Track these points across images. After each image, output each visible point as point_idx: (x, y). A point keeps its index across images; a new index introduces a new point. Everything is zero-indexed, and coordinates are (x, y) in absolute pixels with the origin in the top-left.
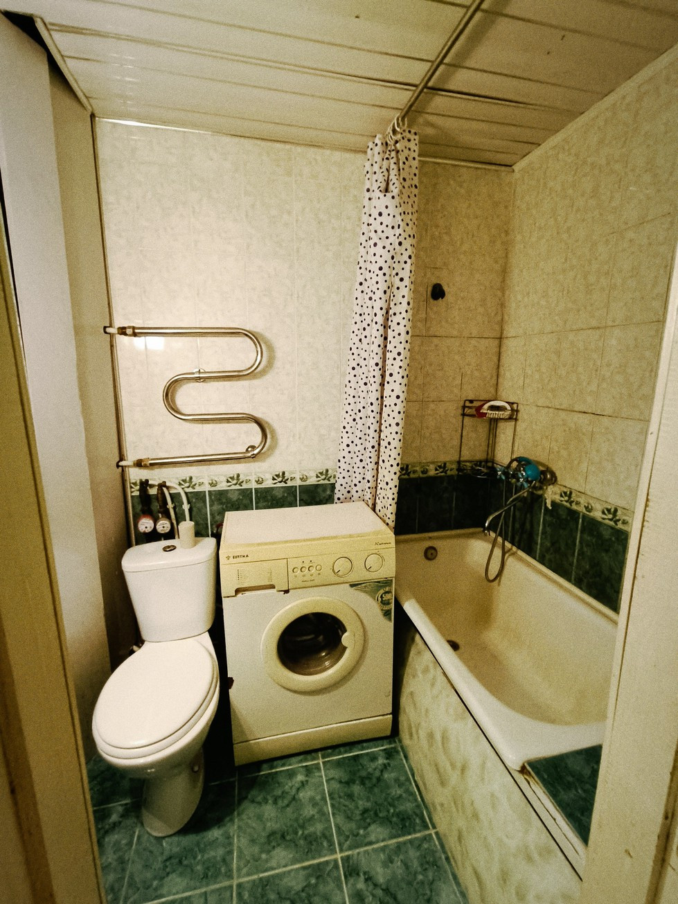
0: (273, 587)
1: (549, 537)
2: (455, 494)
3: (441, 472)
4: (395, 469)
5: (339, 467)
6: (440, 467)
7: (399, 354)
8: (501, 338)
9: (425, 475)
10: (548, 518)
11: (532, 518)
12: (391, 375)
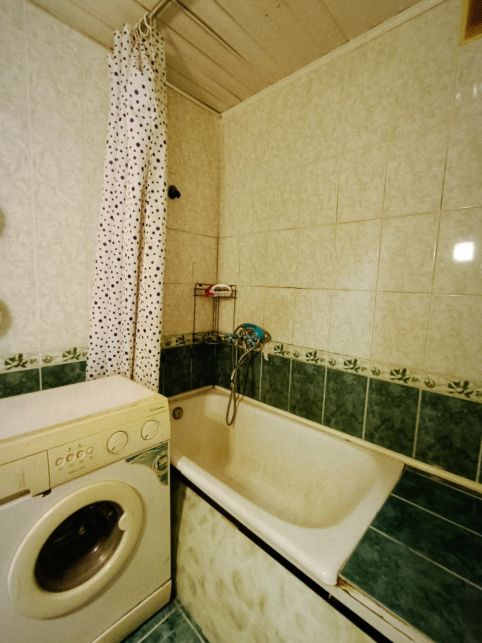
0: (27, 492)
1: (267, 382)
2: (192, 360)
3: (181, 343)
4: (158, 336)
5: (91, 344)
6: (180, 339)
7: (158, 229)
8: (218, 238)
9: (168, 347)
10: (266, 367)
11: (253, 370)
12: (150, 248)
